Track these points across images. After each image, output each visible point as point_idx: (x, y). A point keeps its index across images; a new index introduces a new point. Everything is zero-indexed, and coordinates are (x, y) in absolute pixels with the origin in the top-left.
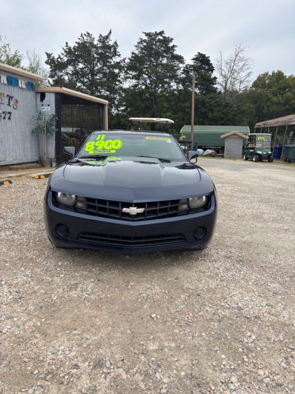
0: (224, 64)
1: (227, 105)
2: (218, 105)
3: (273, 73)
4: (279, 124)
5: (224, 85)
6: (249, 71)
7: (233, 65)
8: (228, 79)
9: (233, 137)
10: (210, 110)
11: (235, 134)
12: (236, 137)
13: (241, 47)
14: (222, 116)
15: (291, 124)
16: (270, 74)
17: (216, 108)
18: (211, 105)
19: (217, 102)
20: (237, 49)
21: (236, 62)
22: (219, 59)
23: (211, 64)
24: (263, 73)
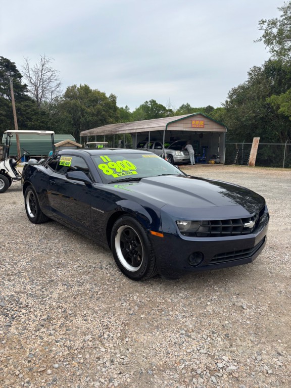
0: (31, 72)
1: (43, 113)
2: (36, 113)
3: (81, 86)
4: (106, 133)
5: (36, 93)
6: (58, 82)
7: (40, 74)
8: (38, 88)
9: (67, 145)
10: (27, 118)
11: (69, 143)
12: (70, 145)
13: (46, 58)
14: (42, 124)
15: (118, 133)
16: (78, 86)
17: (34, 117)
18: (28, 113)
19: (34, 110)
20: (43, 59)
21: (43, 72)
22: (25, 67)
23: (17, 71)
24: (71, 86)
